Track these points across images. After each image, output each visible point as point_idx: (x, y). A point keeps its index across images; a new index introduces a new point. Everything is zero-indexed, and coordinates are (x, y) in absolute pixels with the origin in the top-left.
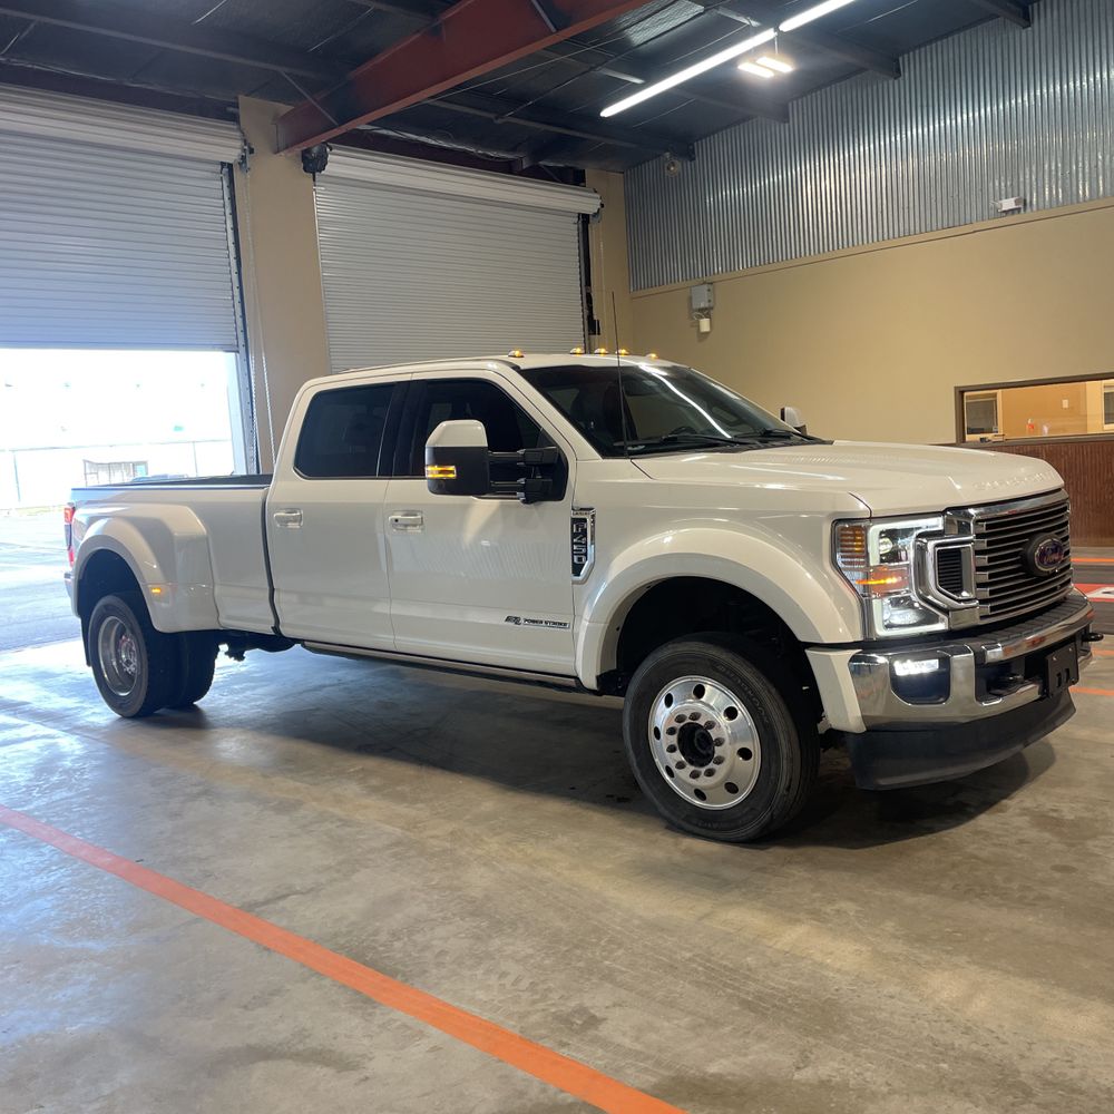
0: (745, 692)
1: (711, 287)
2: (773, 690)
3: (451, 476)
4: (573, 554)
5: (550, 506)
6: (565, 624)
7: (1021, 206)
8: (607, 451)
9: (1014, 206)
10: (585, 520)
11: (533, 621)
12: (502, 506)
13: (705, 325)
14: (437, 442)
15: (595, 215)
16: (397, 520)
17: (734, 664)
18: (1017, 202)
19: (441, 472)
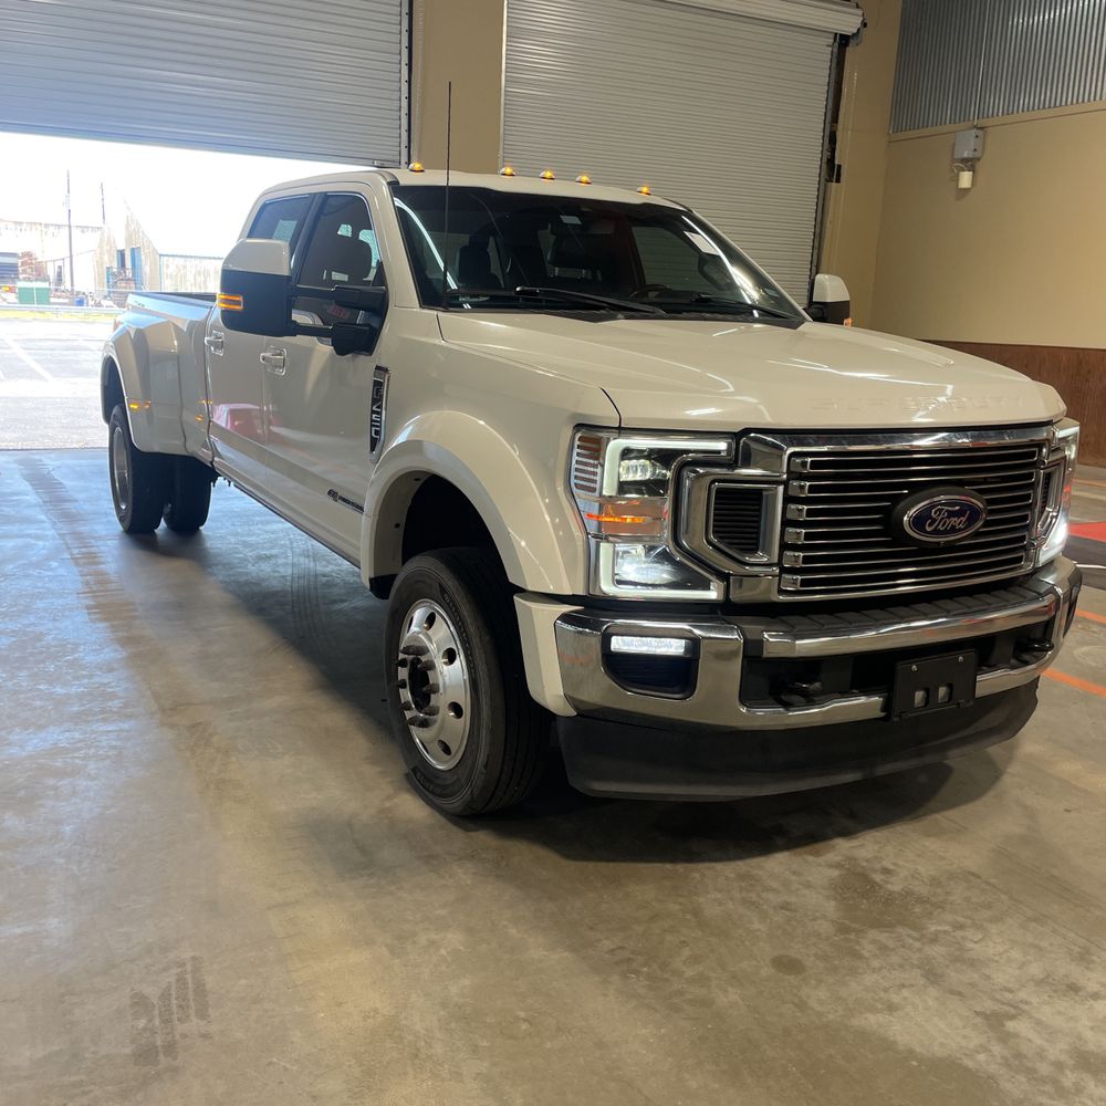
3: (237, 307)
4: (371, 426)
6: (362, 509)
11: (345, 501)
13: (965, 179)
15: (855, 36)
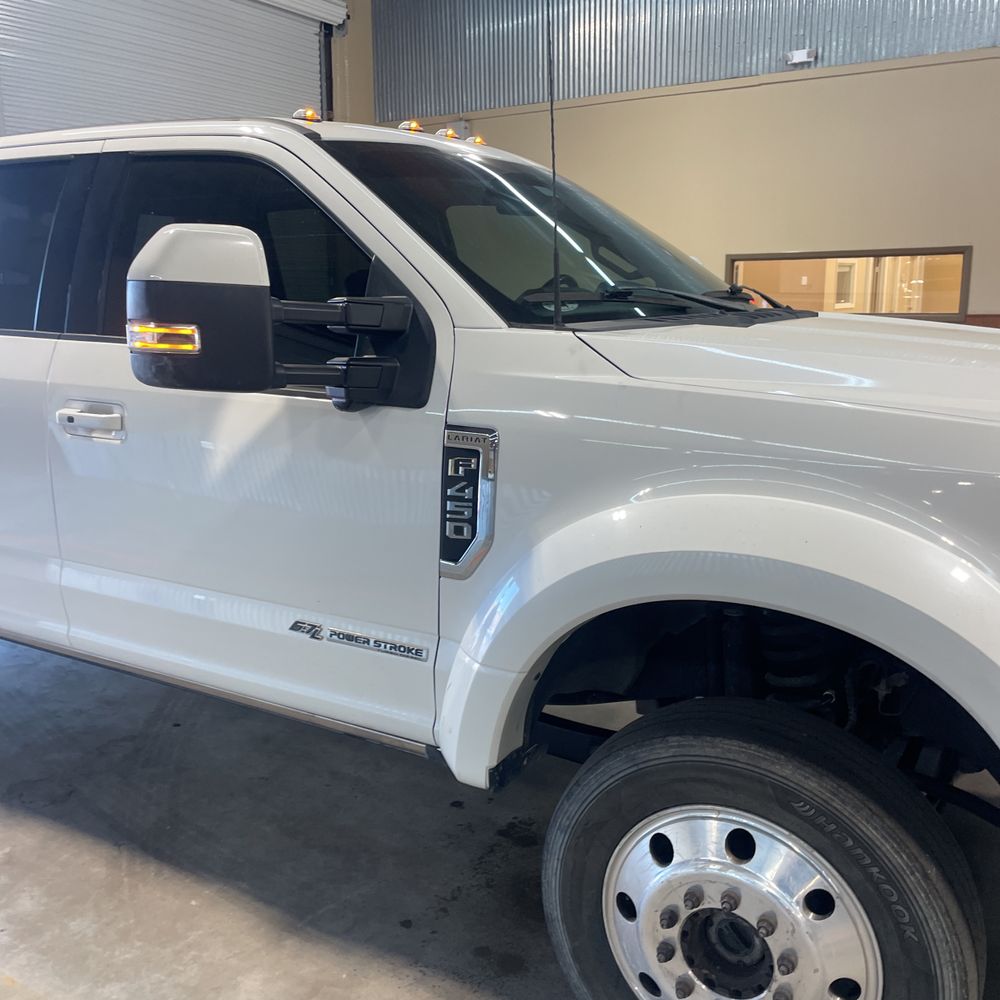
0: (864, 868)
1: (467, 125)
2: (932, 871)
3: (188, 347)
4: (444, 520)
5: (394, 417)
6: (418, 652)
7: (812, 59)
8: (518, 312)
9: (806, 59)
10: (476, 454)
11: (350, 638)
12: (289, 409)
14: (154, 269)
15: (340, 26)
16: (71, 419)
17: (837, 804)
18: (809, 56)
19: (163, 338)
